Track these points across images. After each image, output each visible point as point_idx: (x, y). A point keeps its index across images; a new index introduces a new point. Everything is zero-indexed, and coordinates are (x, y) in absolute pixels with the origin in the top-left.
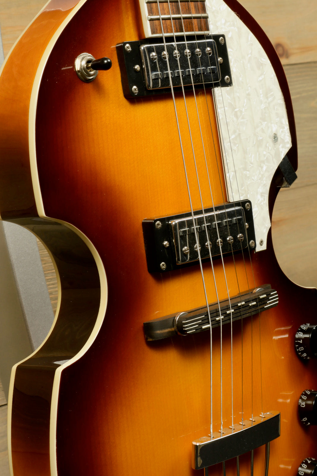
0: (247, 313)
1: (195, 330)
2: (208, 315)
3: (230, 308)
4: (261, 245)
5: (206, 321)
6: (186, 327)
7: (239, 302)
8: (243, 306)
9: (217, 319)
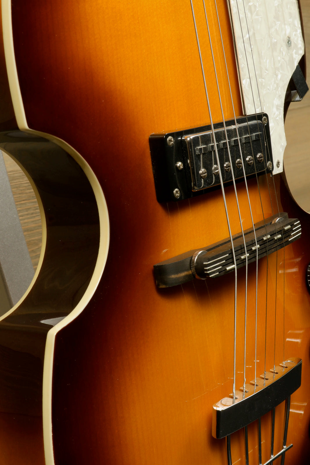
0: (272, 249)
1: (218, 273)
2: (232, 253)
3: (255, 243)
4: (278, 167)
5: (230, 261)
6: (208, 269)
7: (263, 236)
8: (269, 240)
9: (243, 257)
